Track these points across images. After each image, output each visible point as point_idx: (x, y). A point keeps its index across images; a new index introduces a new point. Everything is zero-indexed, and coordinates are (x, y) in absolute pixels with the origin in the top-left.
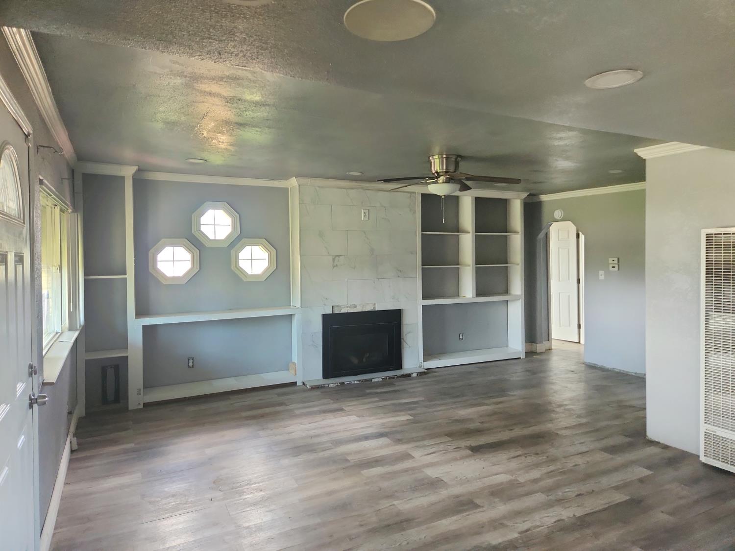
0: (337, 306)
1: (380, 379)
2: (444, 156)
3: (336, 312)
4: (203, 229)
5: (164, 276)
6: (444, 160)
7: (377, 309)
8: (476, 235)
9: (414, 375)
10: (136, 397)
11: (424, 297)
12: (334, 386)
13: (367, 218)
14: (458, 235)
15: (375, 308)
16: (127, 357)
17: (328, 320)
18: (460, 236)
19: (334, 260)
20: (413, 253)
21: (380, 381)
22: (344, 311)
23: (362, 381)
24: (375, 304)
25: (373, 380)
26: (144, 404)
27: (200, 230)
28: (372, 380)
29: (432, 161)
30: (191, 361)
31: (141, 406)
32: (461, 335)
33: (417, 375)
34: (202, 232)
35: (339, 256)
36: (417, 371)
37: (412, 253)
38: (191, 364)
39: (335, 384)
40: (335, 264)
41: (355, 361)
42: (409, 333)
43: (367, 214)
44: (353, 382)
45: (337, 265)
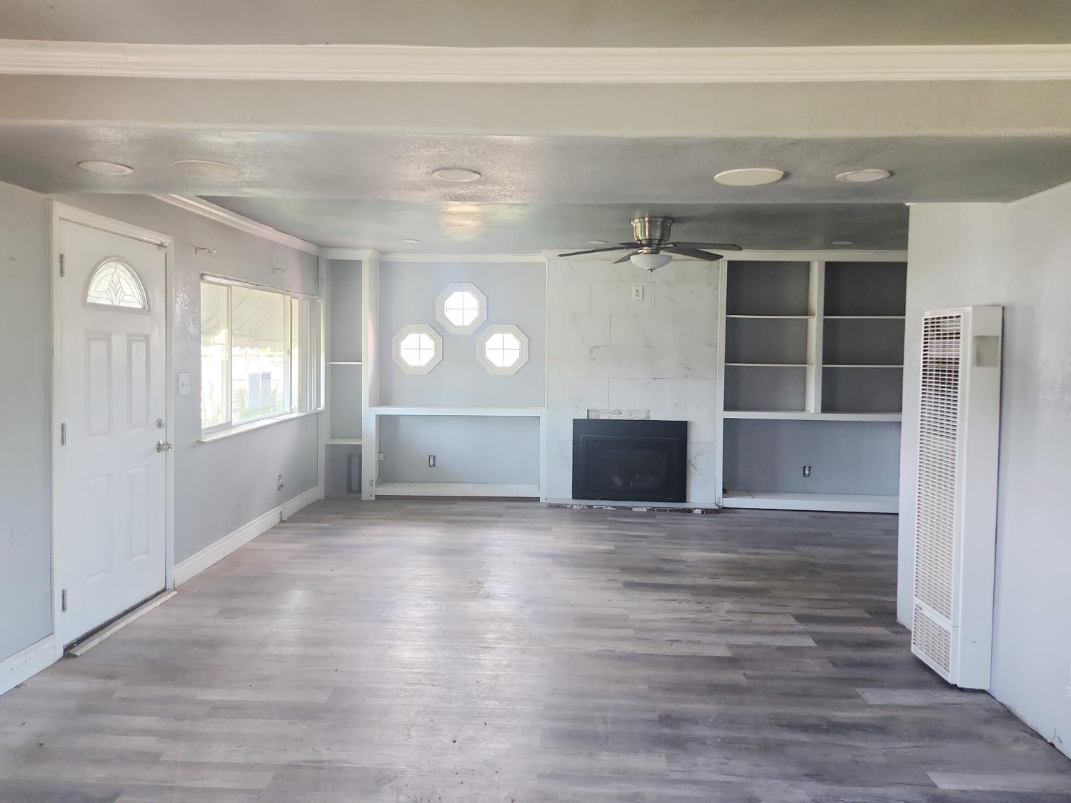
0: (594, 411)
1: (645, 510)
2: (646, 219)
3: (593, 416)
4: (448, 314)
5: (405, 364)
6: (647, 224)
7: (652, 418)
8: (825, 320)
9: (699, 511)
10: (370, 489)
11: (727, 408)
12: (579, 507)
13: (640, 298)
14: (807, 320)
15: (649, 417)
16: (360, 446)
17: (580, 426)
18: (809, 320)
19: (591, 352)
20: (712, 344)
21: (644, 512)
22: (602, 417)
23: (618, 508)
24: (649, 412)
25: (634, 509)
26: (376, 496)
27: (443, 315)
28: (632, 509)
29: (634, 225)
30: (432, 460)
31: (373, 498)
32: (807, 469)
33: (703, 512)
34: (446, 318)
35: (598, 347)
36: (703, 507)
37: (710, 345)
38: (432, 463)
39: (580, 506)
40: (592, 358)
41: (618, 482)
42: (701, 454)
43: (641, 292)
44: (605, 508)
45: (594, 359)
